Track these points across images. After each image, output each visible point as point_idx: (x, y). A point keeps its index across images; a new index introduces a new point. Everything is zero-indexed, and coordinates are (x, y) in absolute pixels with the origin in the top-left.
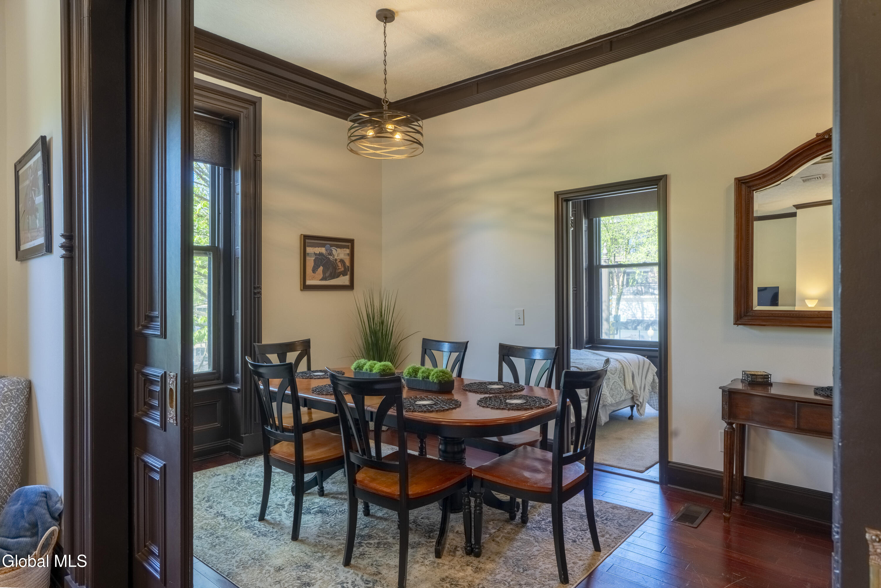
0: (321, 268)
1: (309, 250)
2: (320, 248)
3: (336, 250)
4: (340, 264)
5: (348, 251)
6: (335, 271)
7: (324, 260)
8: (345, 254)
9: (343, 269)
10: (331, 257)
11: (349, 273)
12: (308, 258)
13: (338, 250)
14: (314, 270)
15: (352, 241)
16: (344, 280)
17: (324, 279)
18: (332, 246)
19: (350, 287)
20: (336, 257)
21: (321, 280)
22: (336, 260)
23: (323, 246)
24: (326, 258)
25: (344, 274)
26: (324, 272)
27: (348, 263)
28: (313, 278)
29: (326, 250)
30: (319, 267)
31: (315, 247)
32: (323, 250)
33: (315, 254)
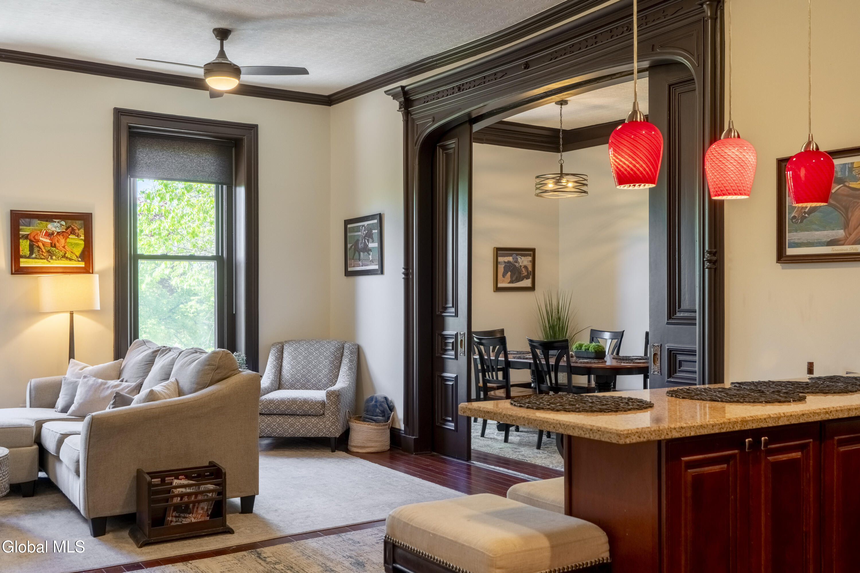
0: (509, 273)
1: (500, 259)
2: (508, 257)
3: (521, 258)
4: (523, 270)
5: (530, 258)
6: (520, 275)
7: (512, 267)
8: (528, 261)
9: (526, 274)
10: (517, 264)
11: (531, 277)
12: (499, 266)
13: (523, 258)
14: (504, 275)
15: (533, 250)
16: (527, 283)
17: (511, 282)
18: (517, 255)
19: (532, 288)
20: (521, 264)
21: (509, 283)
22: (521, 266)
23: (511, 255)
24: (513, 265)
25: (527, 277)
26: (511, 277)
27: (530, 269)
28: (503, 282)
29: (513, 259)
30: (508, 273)
31: (505, 257)
32: (510, 259)
33: (505, 262)
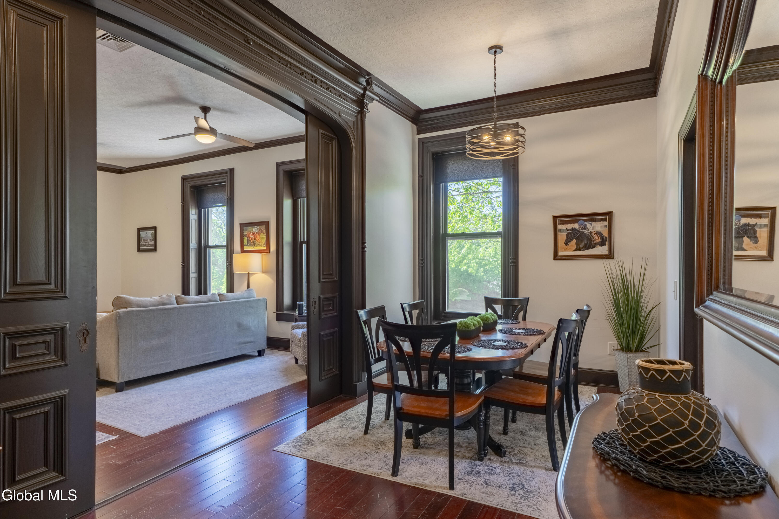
0: (574, 241)
1: (560, 227)
2: (572, 224)
3: (591, 224)
4: (595, 236)
5: (606, 223)
6: (591, 242)
7: (578, 234)
8: (602, 227)
9: (600, 240)
10: (585, 231)
11: (607, 243)
12: (559, 234)
13: (594, 224)
14: (567, 243)
15: (609, 214)
16: (604, 250)
17: (578, 249)
18: (585, 221)
19: (610, 256)
20: (590, 230)
21: (575, 250)
22: (591, 233)
23: (576, 222)
24: (580, 232)
25: (602, 244)
26: (577, 244)
27: (606, 234)
28: (565, 250)
29: (579, 225)
30: (572, 240)
31: (568, 224)
32: (576, 226)
33: (568, 230)
